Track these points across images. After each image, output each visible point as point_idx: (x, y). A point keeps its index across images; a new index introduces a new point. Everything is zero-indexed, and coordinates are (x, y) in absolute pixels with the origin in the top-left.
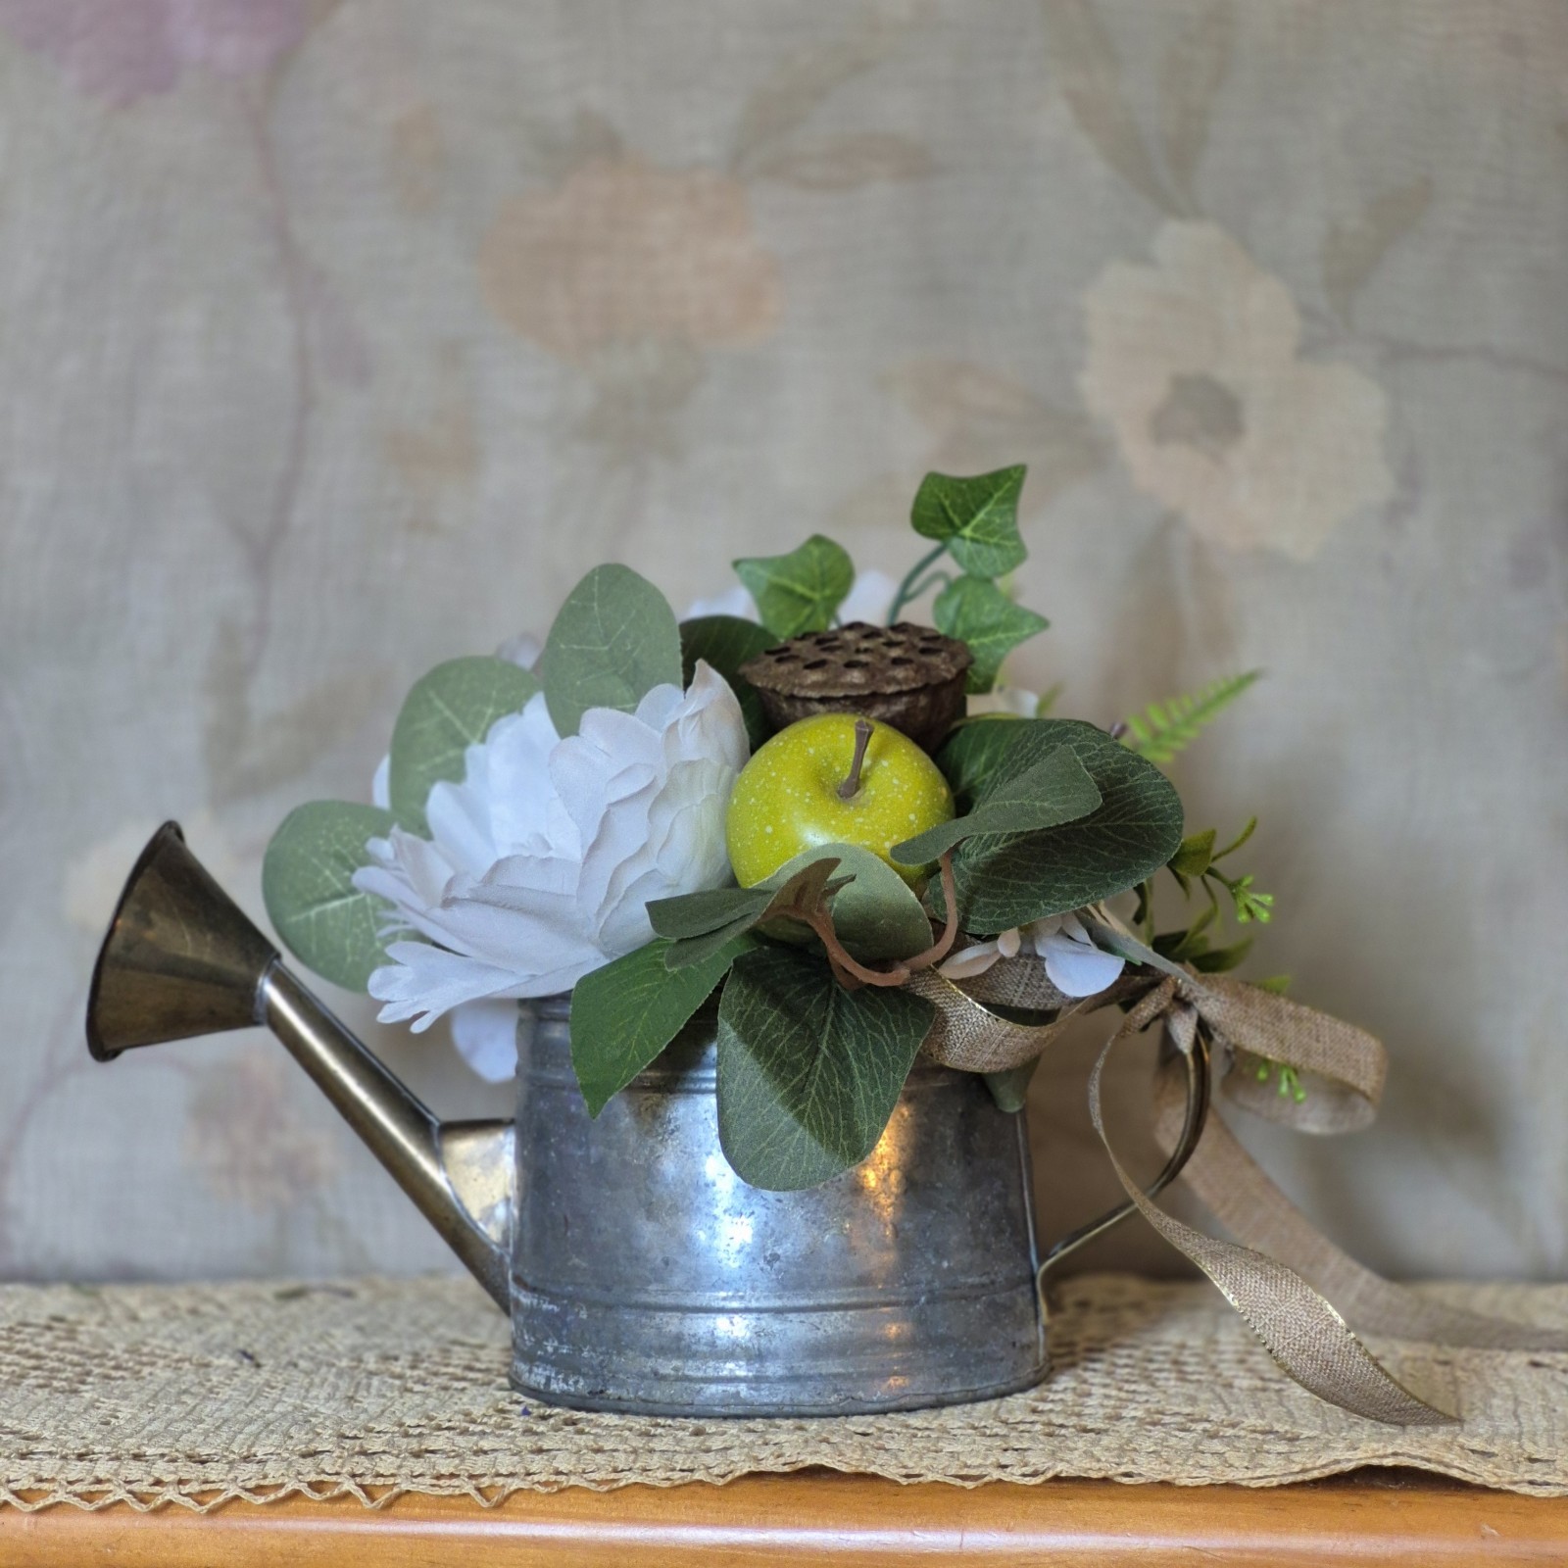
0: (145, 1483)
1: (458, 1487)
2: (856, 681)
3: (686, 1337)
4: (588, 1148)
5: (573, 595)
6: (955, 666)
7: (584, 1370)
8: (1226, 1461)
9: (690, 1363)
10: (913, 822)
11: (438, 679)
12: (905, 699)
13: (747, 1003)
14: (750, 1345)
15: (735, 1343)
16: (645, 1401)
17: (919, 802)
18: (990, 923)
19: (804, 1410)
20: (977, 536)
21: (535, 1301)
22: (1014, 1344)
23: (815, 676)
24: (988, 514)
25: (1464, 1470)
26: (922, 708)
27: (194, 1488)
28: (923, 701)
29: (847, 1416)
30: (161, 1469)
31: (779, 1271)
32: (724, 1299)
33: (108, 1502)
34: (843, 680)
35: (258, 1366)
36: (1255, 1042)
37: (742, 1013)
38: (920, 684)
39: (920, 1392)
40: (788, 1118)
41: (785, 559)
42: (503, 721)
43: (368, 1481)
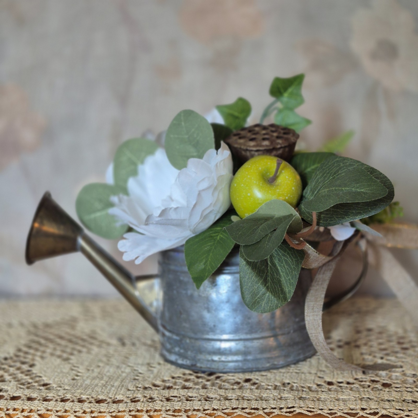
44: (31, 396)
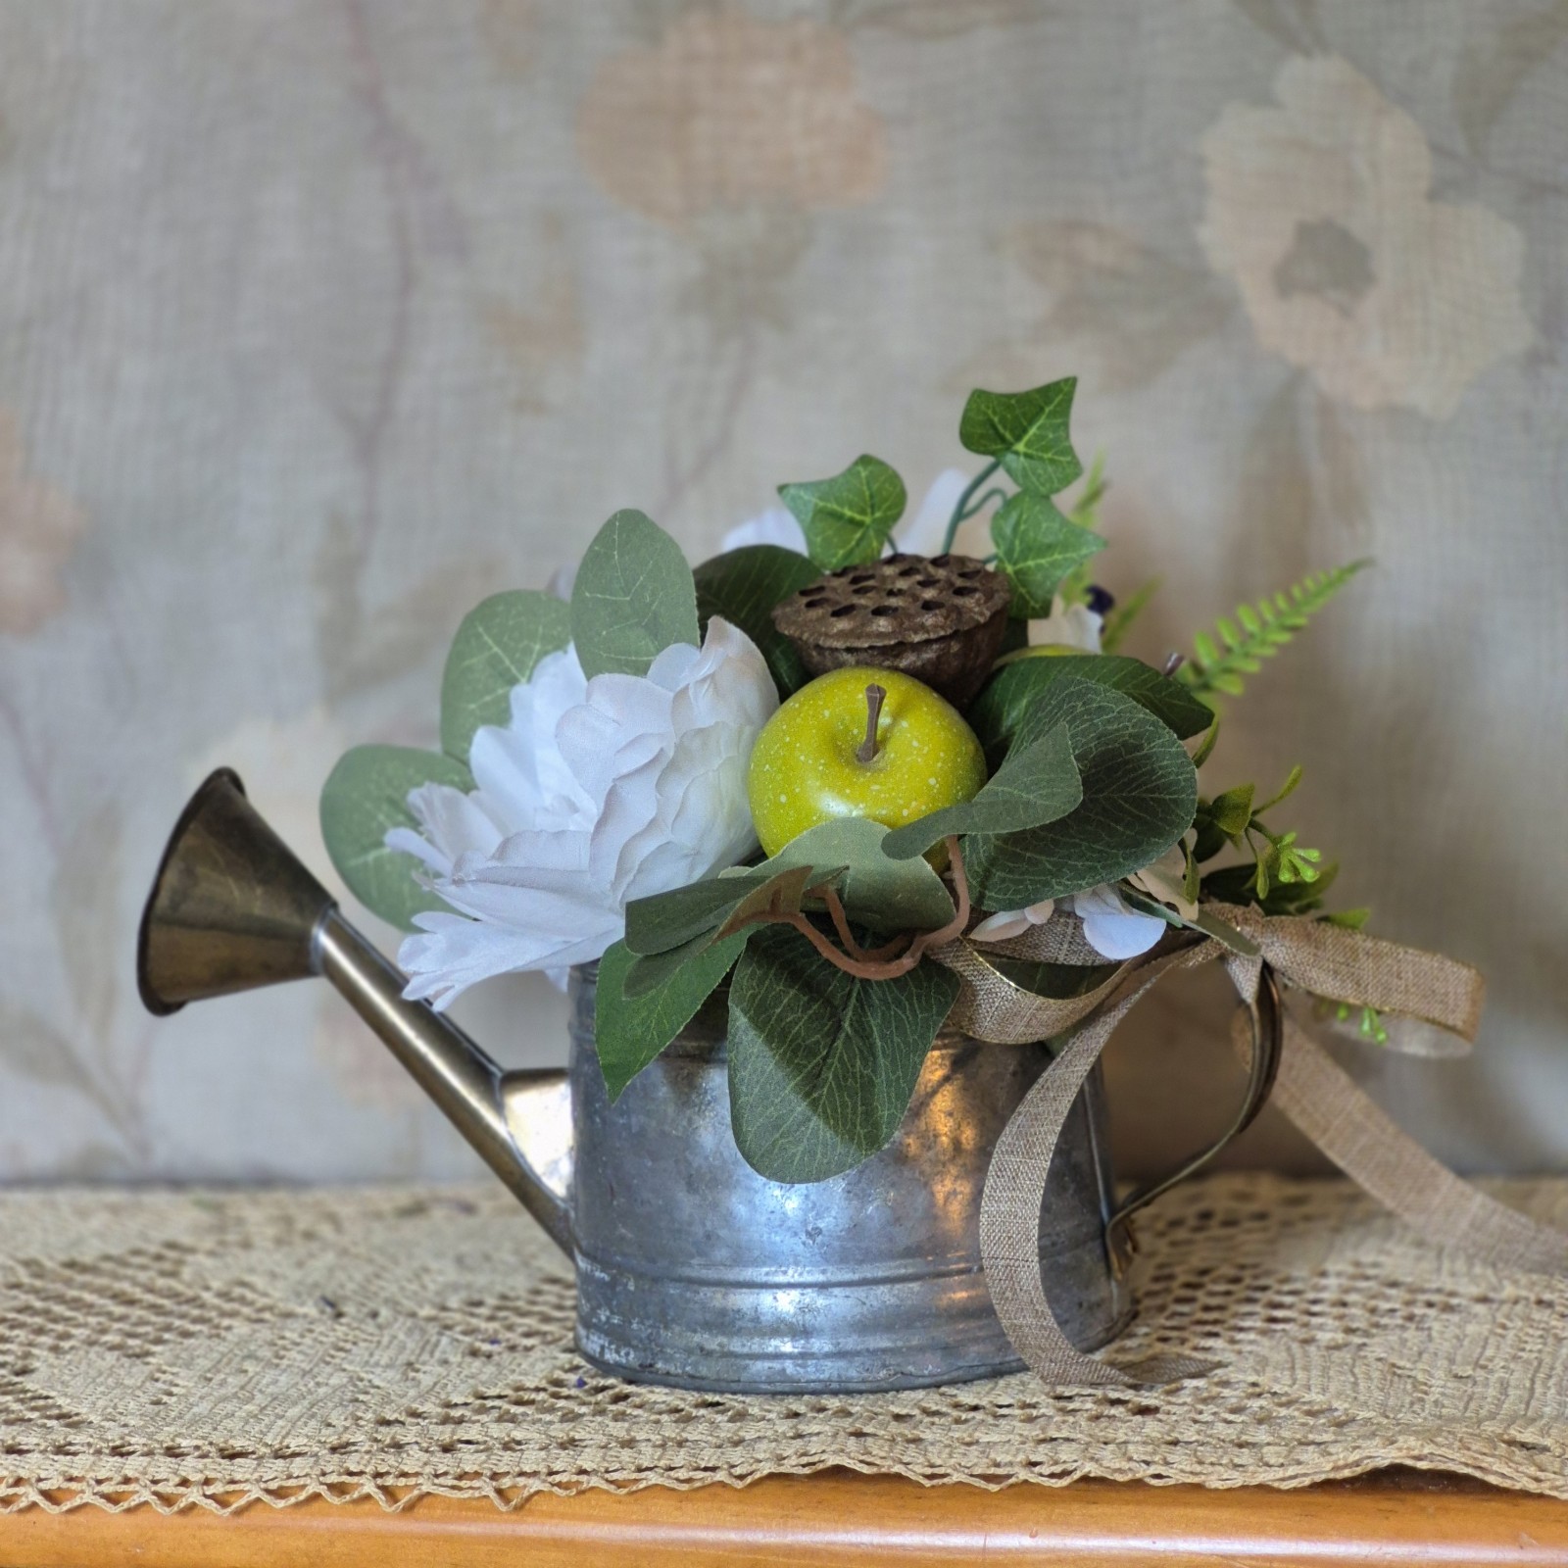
0: (171, 1483)
1: (479, 1488)
2: (882, 630)
3: (731, 1314)
4: (629, 1117)
5: (596, 540)
6: (987, 609)
7: (635, 1342)
8: (1261, 1459)
9: (735, 1339)
10: (934, 787)
11: (486, 611)
12: (935, 647)
13: (761, 982)
14: (794, 1320)
15: (781, 1320)
16: (692, 1377)
17: (939, 765)
18: (1004, 900)
19: (851, 1386)
20: (1030, 451)
21: (589, 1267)
22: (1080, 1305)
23: (843, 624)
24: (1039, 428)
25: (1503, 1475)
26: (956, 655)
27: (216, 1489)
28: (955, 647)
29: (898, 1391)
30: (190, 1467)
31: (823, 1245)
32: (767, 1274)
33: (133, 1504)
34: (868, 629)
35: (339, 1315)
36: (1327, 985)
37: (754, 997)
38: (949, 632)
39: (976, 1363)
40: (801, 1107)
41: (832, 481)
42: (547, 660)
43: (389, 1481)
44: (20, 1444)
